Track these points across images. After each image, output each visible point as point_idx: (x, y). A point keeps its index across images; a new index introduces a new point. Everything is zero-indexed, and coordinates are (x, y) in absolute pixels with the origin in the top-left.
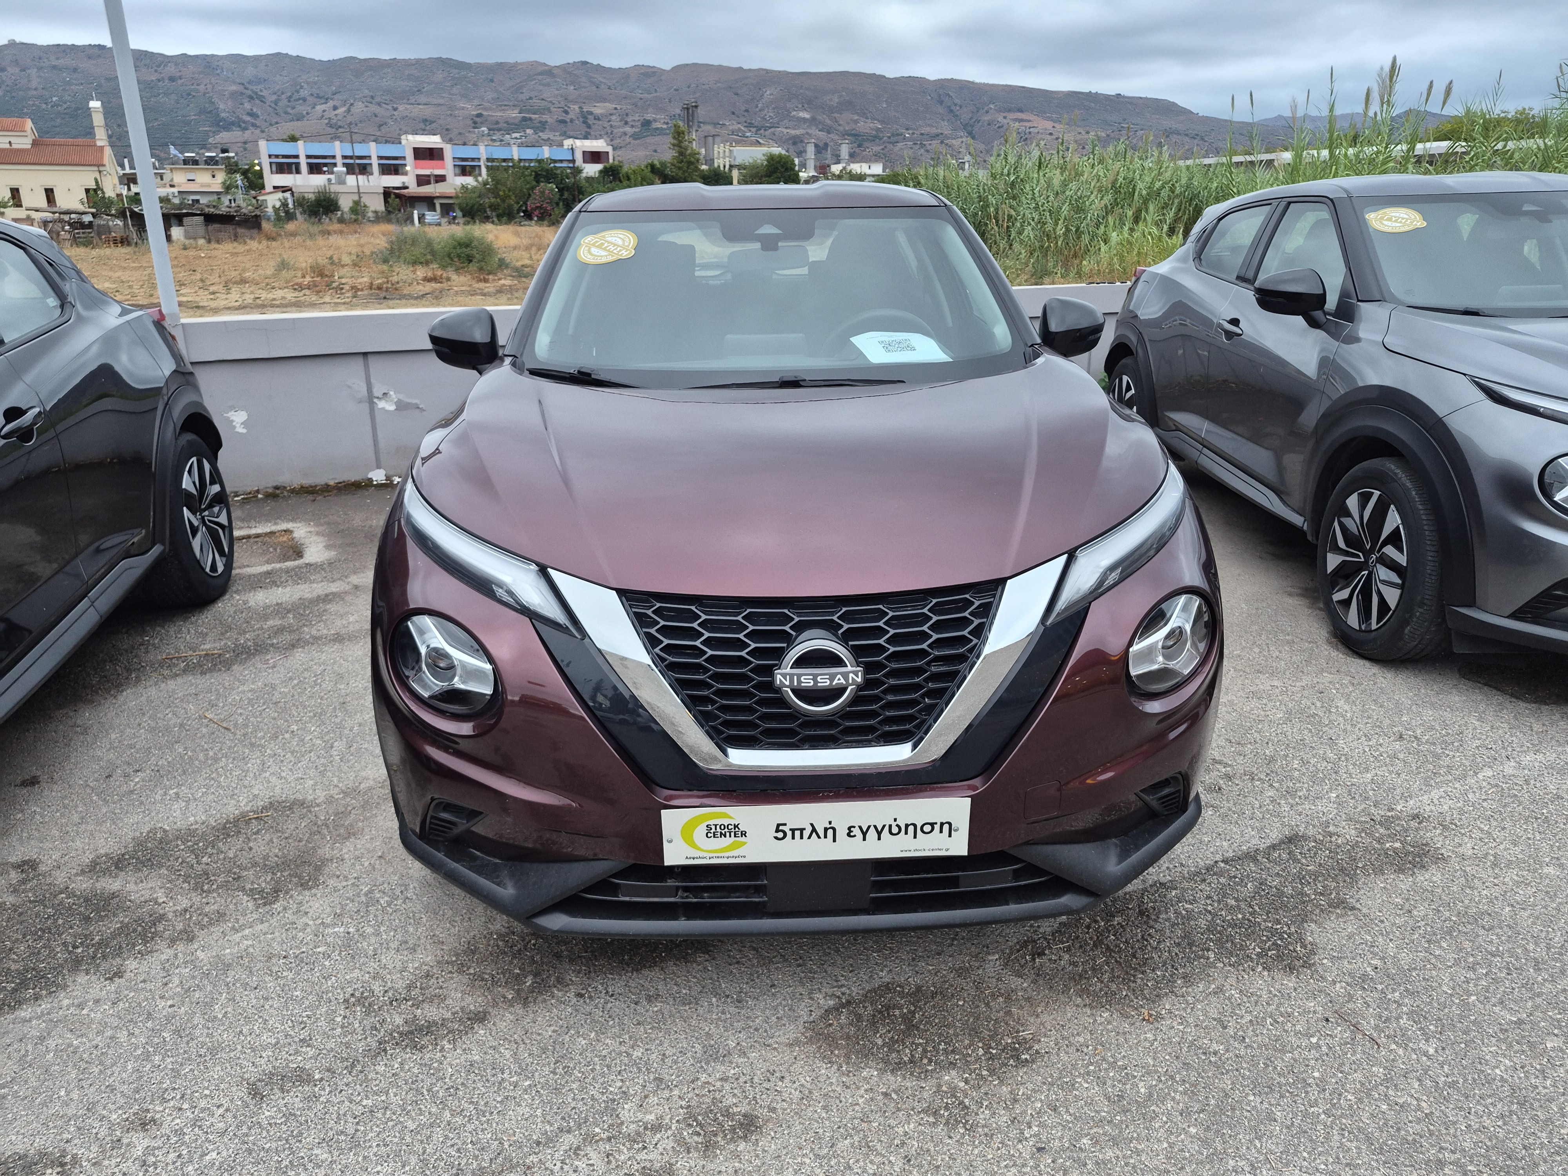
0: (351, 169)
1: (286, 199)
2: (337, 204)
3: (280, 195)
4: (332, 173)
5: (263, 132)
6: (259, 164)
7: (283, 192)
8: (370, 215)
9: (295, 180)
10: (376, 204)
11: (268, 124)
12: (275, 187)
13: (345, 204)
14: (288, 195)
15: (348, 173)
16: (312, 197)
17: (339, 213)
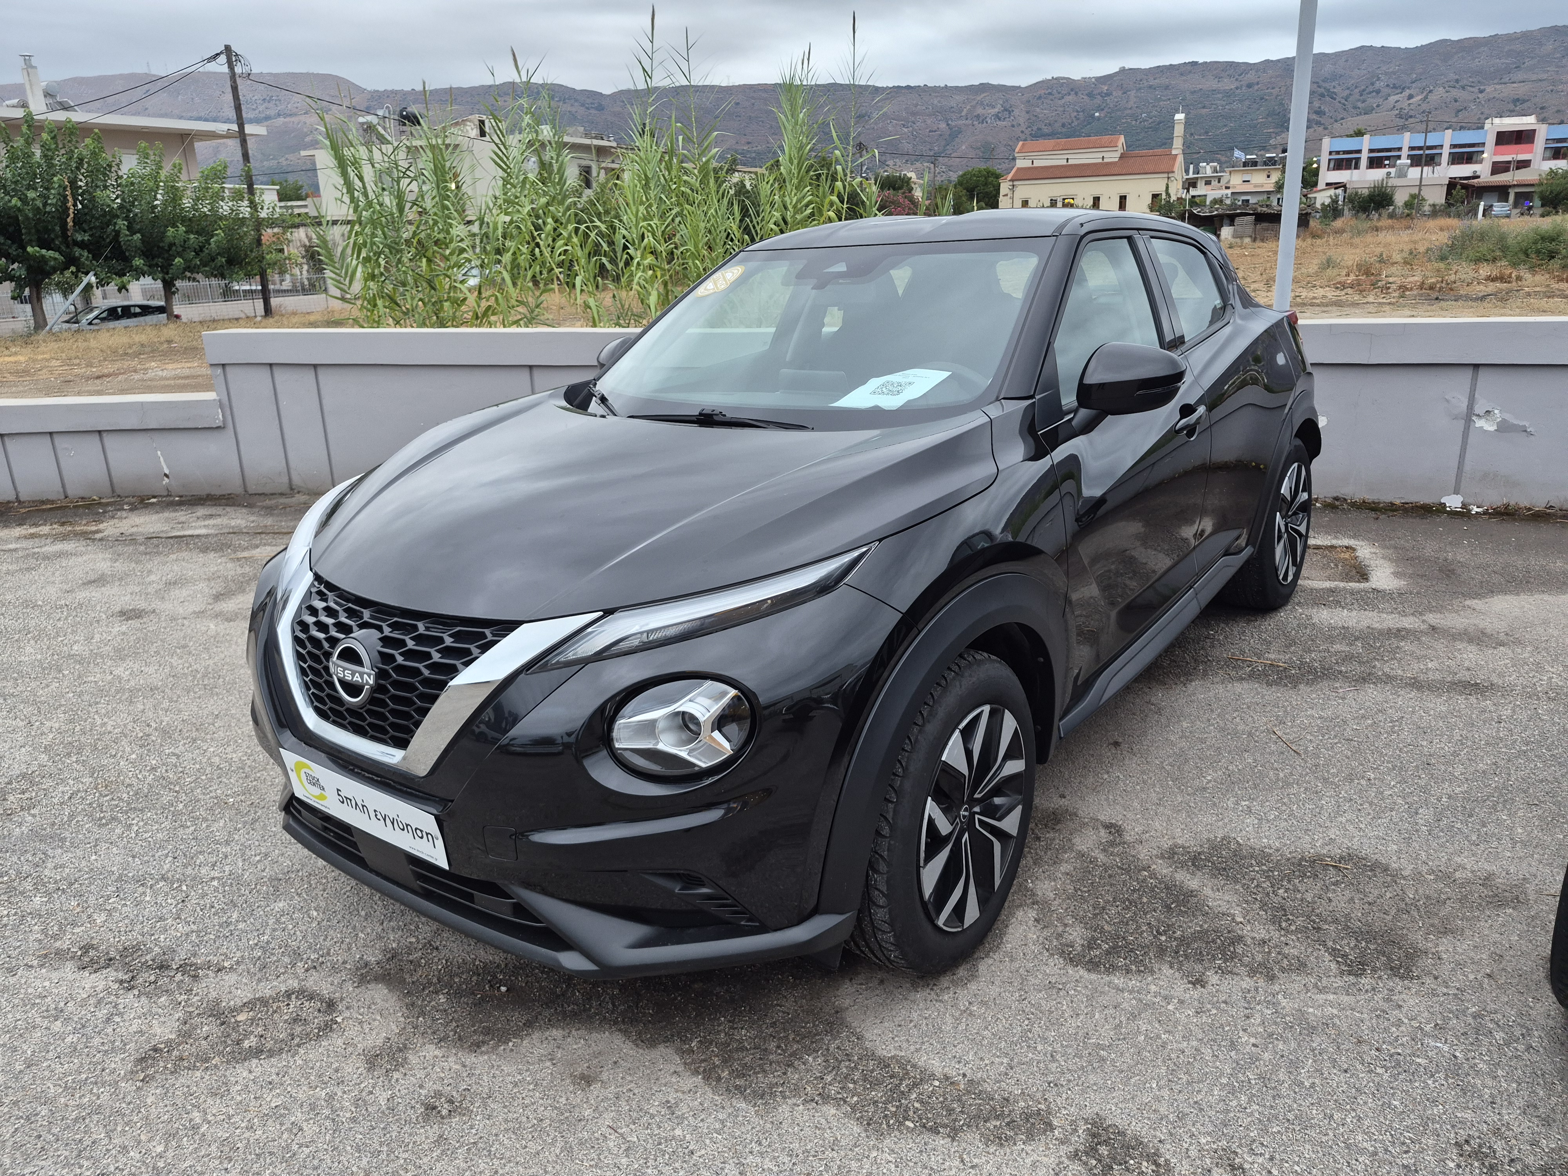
0: (1416, 161)
1: (1337, 196)
2: (1391, 198)
3: (1332, 192)
4: (1394, 166)
5: (1325, 129)
6: (1318, 162)
7: (1336, 188)
8: (1427, 208)
9: (1351, 177)
10: (1437, 197)
11: (1333, 120)
12: (1327, 184)
13: (1400, 198)
14: (1340, 191)
15: (1412, 165)
16: (1366, 192)
17: (1391, 208)
